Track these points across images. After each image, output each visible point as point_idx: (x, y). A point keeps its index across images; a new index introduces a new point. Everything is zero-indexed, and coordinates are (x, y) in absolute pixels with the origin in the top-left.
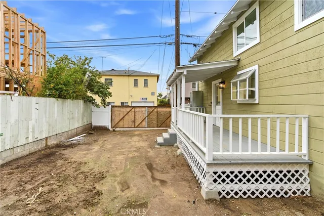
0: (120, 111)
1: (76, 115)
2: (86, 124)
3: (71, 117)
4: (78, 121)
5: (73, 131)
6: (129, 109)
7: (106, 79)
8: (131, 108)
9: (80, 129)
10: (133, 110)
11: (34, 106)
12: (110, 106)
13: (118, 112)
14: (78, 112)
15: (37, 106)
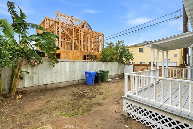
0: (138, 68)
1: (114, 69)
2: (120, 73)
3: (111, 69)
4: (115, 72)
5: (112, 76)
6: (143, 67)
7: (139, 48)
8: (145, 67)
9: (116, 75)
10: (146, 68)
11: (95, 65)
12: (133, 65)
13: (137, 69)
14: (115, 68)
15: (96, 65)
